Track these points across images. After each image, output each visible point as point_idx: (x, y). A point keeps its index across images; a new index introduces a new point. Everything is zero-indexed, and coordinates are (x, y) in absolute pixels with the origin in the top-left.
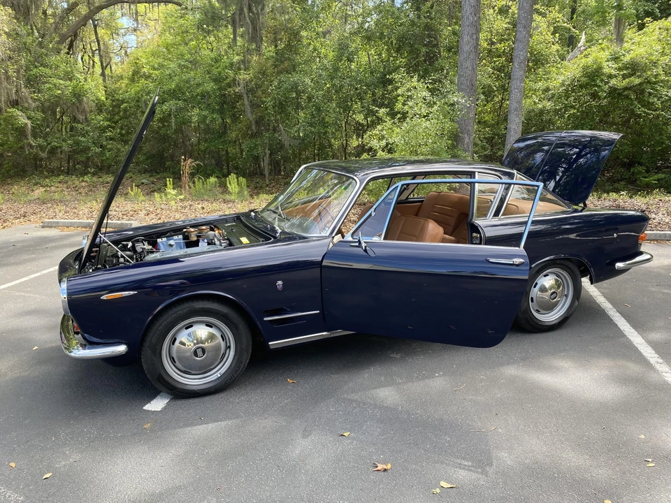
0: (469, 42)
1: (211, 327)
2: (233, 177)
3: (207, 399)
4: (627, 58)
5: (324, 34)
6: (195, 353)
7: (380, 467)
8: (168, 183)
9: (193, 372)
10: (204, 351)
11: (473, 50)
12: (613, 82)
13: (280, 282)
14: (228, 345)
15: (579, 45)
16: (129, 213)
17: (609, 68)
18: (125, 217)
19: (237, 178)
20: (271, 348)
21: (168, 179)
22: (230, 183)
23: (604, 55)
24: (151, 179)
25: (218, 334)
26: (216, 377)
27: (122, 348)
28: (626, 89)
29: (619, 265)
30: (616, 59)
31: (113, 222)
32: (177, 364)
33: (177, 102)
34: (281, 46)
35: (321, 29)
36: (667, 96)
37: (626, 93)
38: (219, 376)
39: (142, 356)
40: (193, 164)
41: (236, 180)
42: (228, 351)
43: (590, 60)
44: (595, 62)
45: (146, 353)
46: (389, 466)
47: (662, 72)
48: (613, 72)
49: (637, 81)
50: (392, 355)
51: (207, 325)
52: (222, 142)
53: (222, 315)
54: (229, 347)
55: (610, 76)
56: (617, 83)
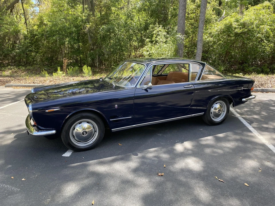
0: (182, 13)
1: (89, 123)
2: (85, 67)
3: (87, 152)
4: (242, 21)
5: (121, 8)
6: (83, 133)
7: (160, 174)
8: (58, 69)
9: (82, 141)
10: (86, 132)
11: (184, 16)
12: (236, 30)
13: (116, 105)
14: (96, 130)
15: (223, 15)
16: (42, 81)
17: (235, 25)
18: (40, 83)
19: (87, 67)
20: (113, 131)
21: (58, 67)
22: (84, 69)
23: (233, 20)
24: (48, 68)
25: (92, 126)
26: (91, 143)
27: (54, 132)
28: (241, 33)
29: (244, 100)
30: (237, 21)
31: (36, 85)
32: (76, 138)
33: (59, 36)
34: (103, 13)
35: (120, 7)
36: (257, 36)
37: (241, 35)
38: (92, 142)
39: (62, 135)
40: (68, 61)
41: (87, 68)
42: (95, 133)
43: (227, 22)
44: (230, 22)
45: (64, 133)
46: (163, 174)
47: (255, 27)
48: (236, 26)
49: (246, 30)
50: (158, 135)
51: (87, 123)
52: (79, 53)
53: (94, 118)
54: (96, 131)
55: (235, 28)
56: (238, 31)
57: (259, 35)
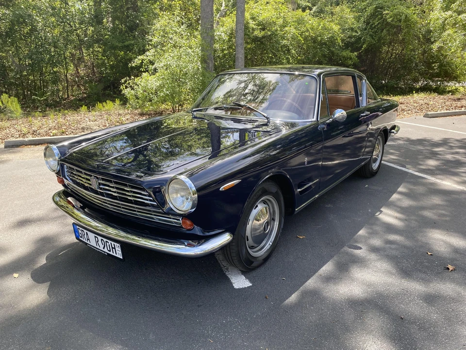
1: (266, 204)
4: (261, 19)
9: (256, 246)
10: (268, 225)
12: (255, 33)
14: (273, 217)
15: (223, 8)
17: (252, 24)
20: (296, 213)
25: (268, 210)
26: (269, 247)
28: (263, 37)
37: (263, 40)
38: (271, 244)
42: (272, 222)
47: (279, 29)
48: (255, 27)
49: (269, 33)
54: (274, 220)
55: (253, 29)
56: (258, 33)
57: (285, 42)
